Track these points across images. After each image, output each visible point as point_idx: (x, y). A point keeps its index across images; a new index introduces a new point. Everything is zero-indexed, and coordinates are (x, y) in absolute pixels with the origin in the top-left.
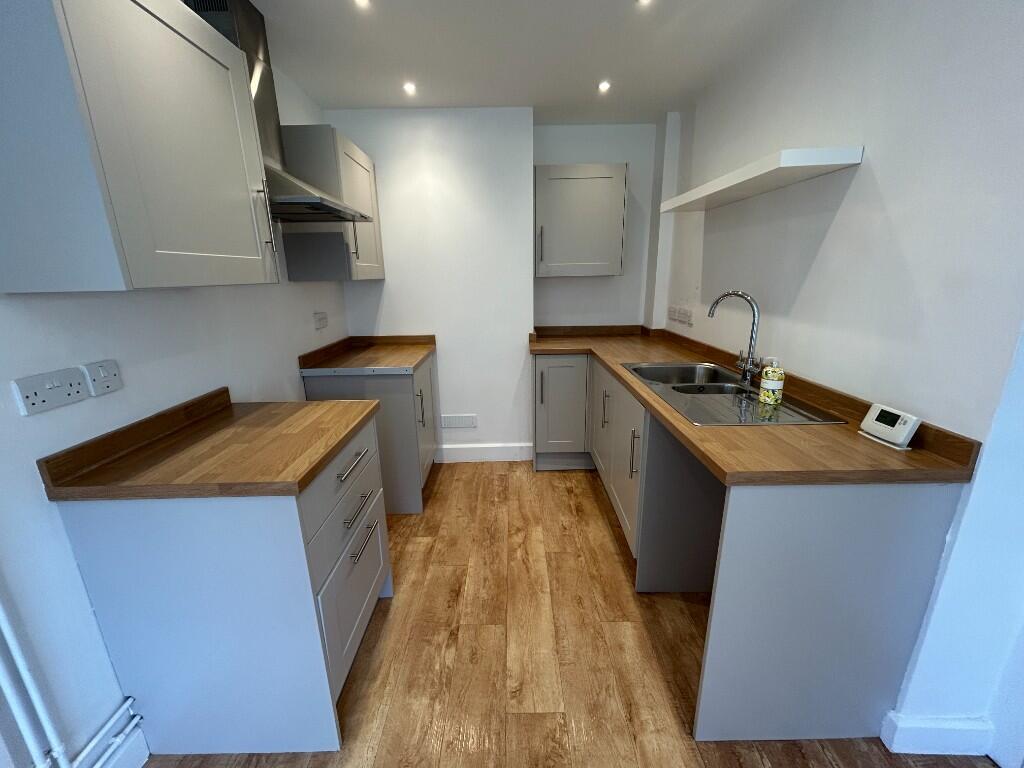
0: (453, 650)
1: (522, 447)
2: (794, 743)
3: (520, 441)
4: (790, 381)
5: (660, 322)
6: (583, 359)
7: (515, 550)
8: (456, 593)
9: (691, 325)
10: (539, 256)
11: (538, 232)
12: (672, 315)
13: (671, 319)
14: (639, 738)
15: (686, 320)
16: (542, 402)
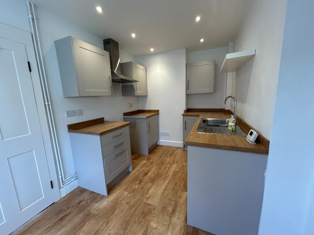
0: (138, 185)
1: (180, 143)
7: (166, 168)
8: (146, 174)
11: (187, 81)
14: (171, 218)
16: (185, 130)
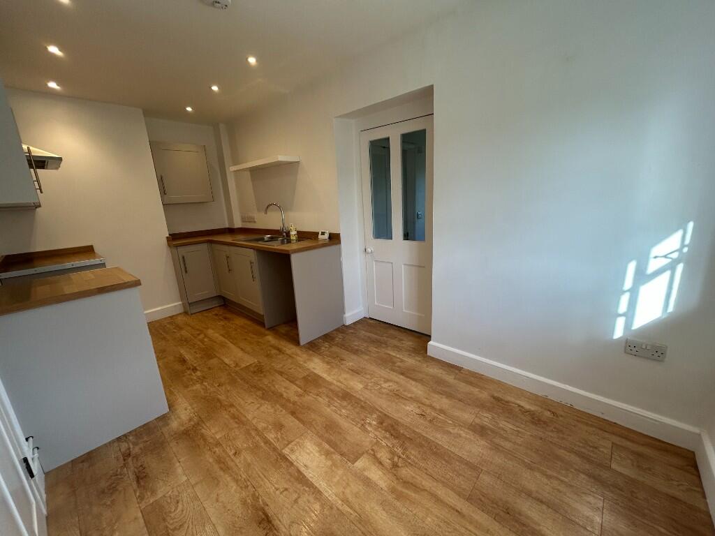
1: (175, 306)
2: (327, 334)
3: (173, 302)
4: (299, 233)
5: (238, 224)
6: (205, 246)
7: (203, 340)
9: (255, 222)
10: (163, 192)
11: (160, 178)
12: (243, 220)
13: (243, 222)
14: (285, 353)
15: (252, 220)
16: (186, 272)
